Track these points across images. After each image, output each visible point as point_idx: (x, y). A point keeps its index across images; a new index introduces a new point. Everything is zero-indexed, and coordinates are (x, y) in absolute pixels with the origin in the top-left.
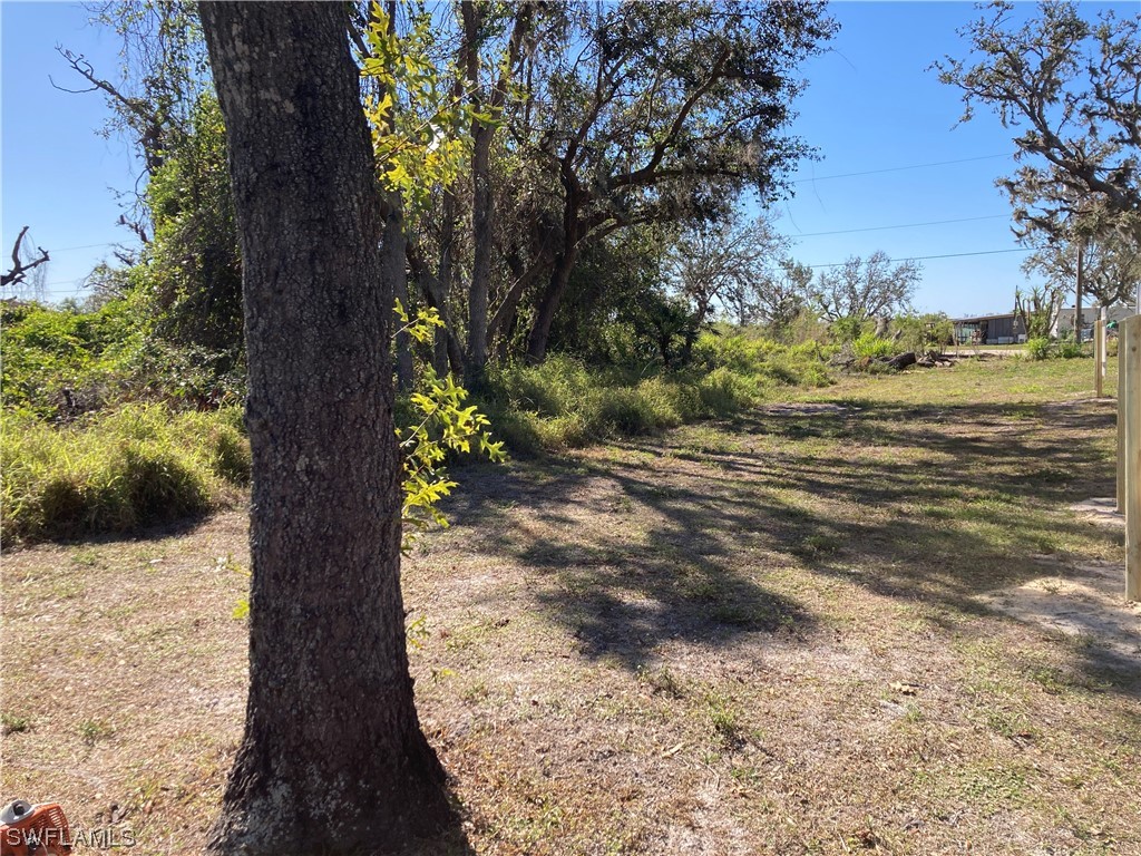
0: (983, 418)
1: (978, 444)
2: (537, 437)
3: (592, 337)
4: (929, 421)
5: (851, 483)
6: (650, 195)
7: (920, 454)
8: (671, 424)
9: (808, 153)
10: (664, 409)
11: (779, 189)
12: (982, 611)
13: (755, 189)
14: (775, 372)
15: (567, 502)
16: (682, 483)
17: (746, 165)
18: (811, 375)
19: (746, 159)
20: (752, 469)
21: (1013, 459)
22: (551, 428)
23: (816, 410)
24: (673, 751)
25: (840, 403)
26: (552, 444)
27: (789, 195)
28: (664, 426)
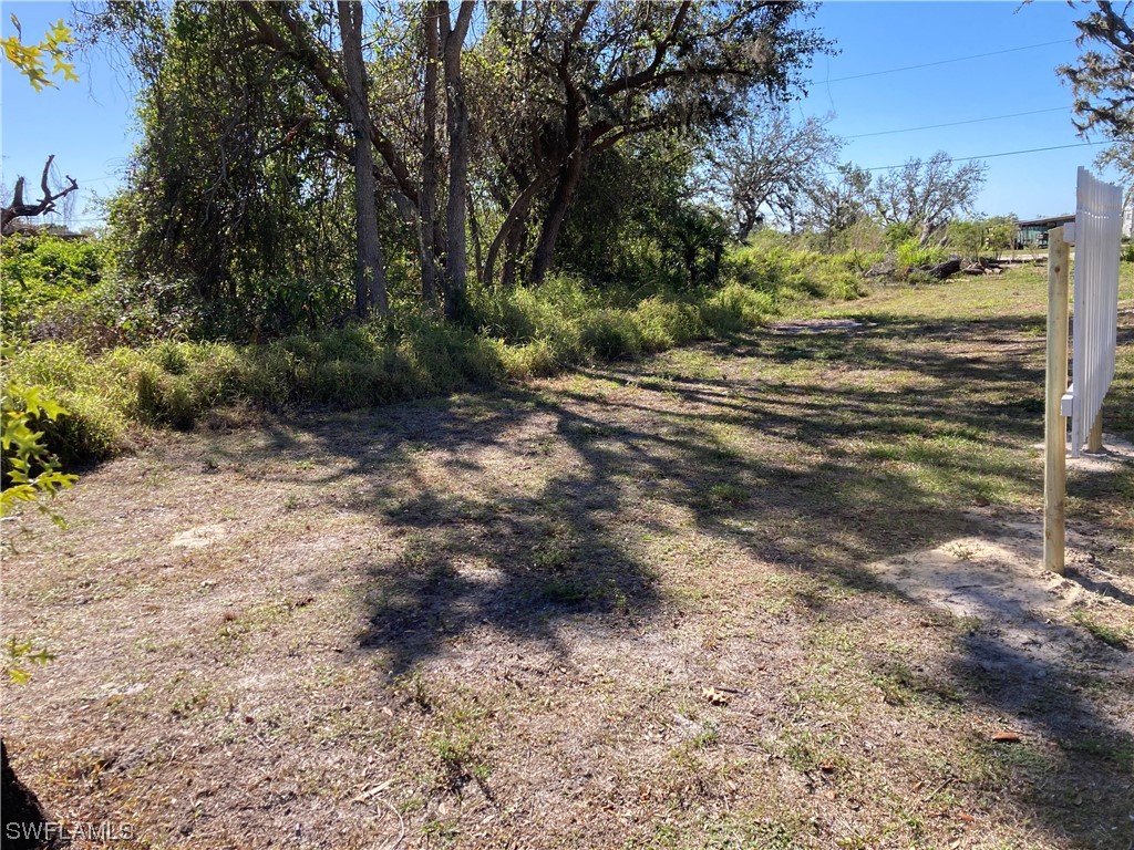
0: (998, 334)
1: (974, 366)
2: (500, 365)
3: (619, 252)
4: (935, 338)
5: (809, 415)
6: (658, 99)
7: (906, 378)
8: (662, 347)
9: (823, 46)
10: (656, 331)
11: (790, 88)
12: (868, 584)
13: (764, 88)
14: (802, 284)
15: (489, 442)
16: (625, 418)
17: (754, 61)
18: (840, 288)
19: (754, 55)
20: (713, 399)
21: (1004, 384)
22: (516, 356)
23: (831, 326)
24: (373, 791)
25: (857, 318)
26: (516, 375)
27: (802, 95)
28: (651, 349)
